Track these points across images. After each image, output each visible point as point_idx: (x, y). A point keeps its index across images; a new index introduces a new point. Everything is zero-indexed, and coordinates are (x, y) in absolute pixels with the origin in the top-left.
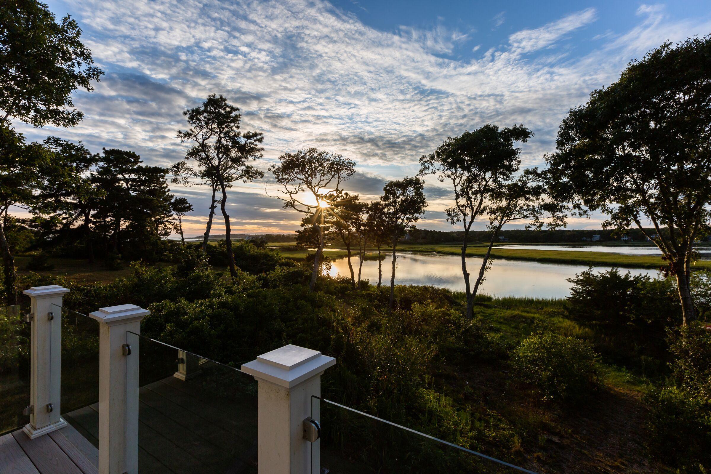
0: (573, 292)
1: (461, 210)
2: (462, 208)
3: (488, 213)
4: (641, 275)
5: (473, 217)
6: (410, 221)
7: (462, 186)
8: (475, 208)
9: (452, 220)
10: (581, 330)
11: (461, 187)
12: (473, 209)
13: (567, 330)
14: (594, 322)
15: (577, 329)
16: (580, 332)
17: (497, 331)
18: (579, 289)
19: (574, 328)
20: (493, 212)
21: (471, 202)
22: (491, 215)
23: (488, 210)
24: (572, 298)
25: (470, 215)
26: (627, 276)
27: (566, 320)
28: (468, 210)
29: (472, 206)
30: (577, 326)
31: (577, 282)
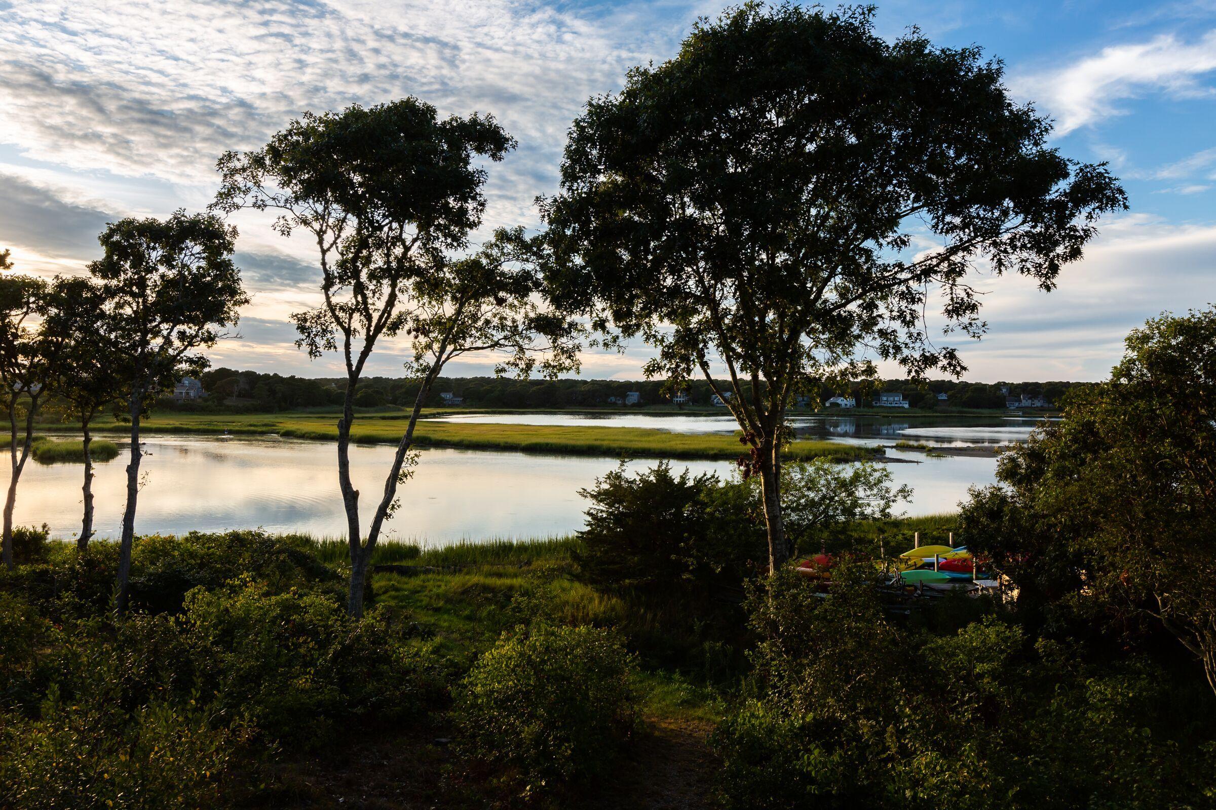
0: (589, 519)
1: (337, 319)
2: (341, 314)
3: (409, 332)
4: (705, 475)
5: (370, 340)
6: (191, 344)
7: (342, 254)
8: (376, 316)
9: (313, 344)
10: (604, 603)
11: (339, 257)
12: (369, 318)
13: (578, 606)
14: (627, 581)
15: (596, 602)
16: (602, 609)
17: (427, 633)
18: (602, 511)
19: (591, 600)
20: (421, 328)
21: (365, 298)
22: (416, 337)
23: (410, 324)
24: (589, 532)
26: (683, 478)
27: (577, 584)
28: (357, 322)
29: (366, 309)
30: (596, 595)
31: (599, 496)
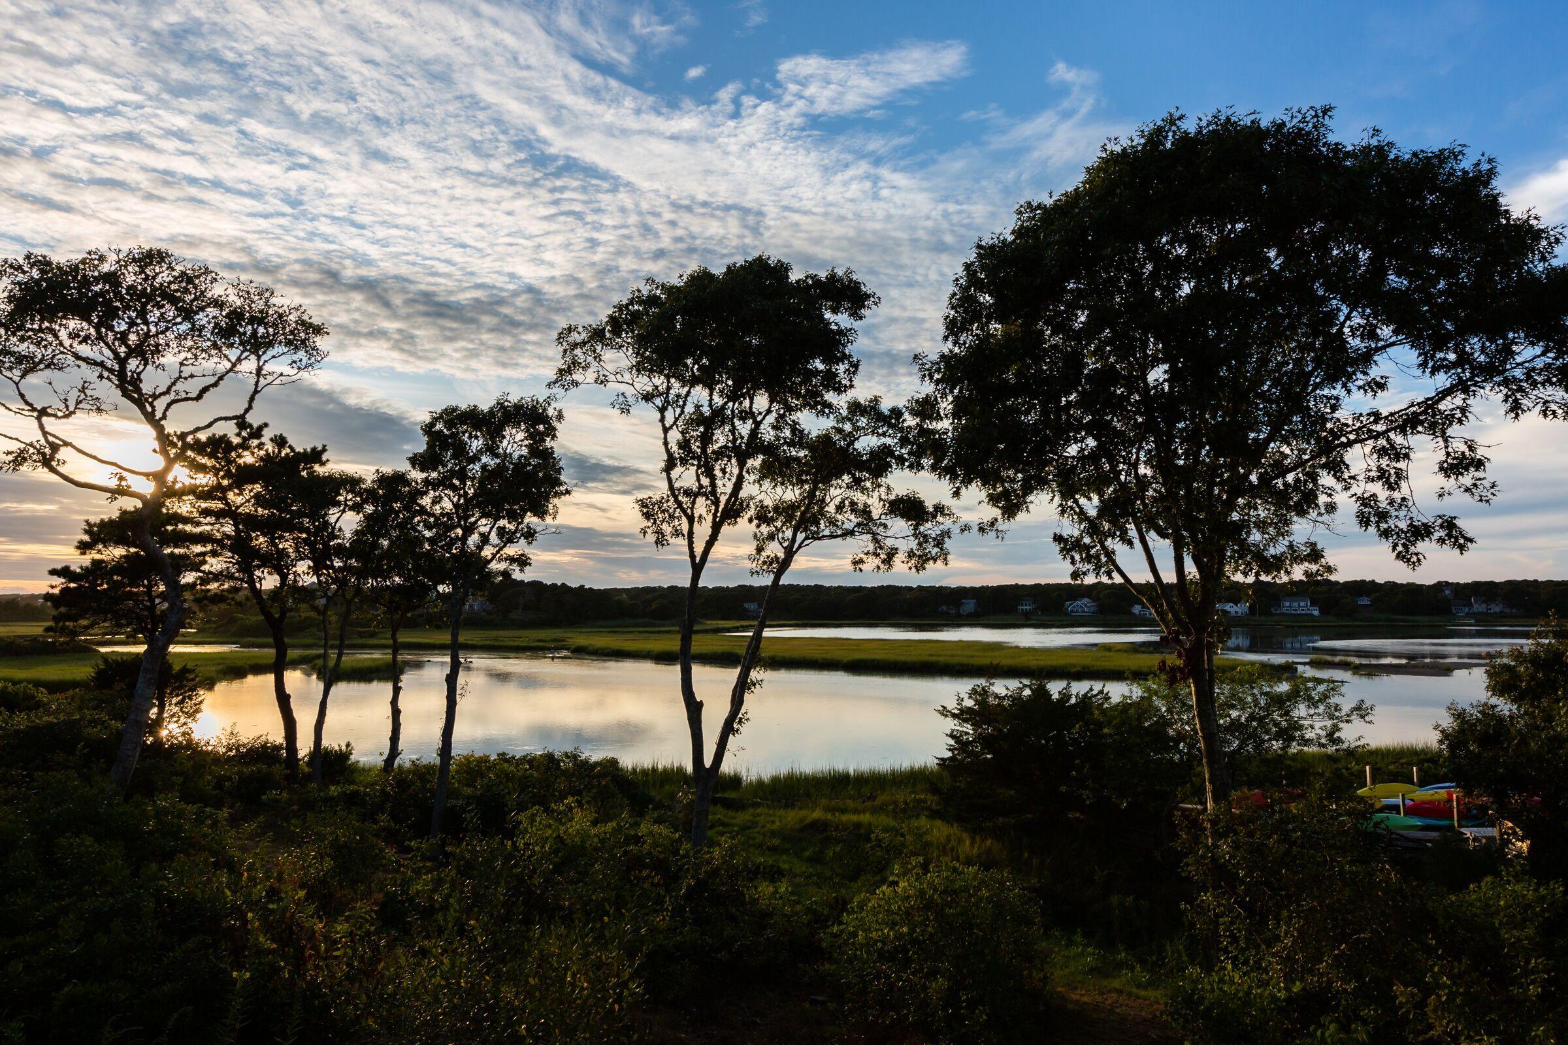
0: (952, 742)
1: (679, 505)
2: (683, 499)
3: (750, 521)
4: (1091, 689)
5: (716, 528)
6: (511, 541)
7: (682, 433)
8: (723, 500)
9: (659, 532)
10: (976, 846)
11: (680, 436)
12: (716, 503)
13: (944, 848)
14: (1001, 819)
15: (968, 843)
16: (975, 851)
18: (967, 733)
19: (960, 841)
20: (762, 517)
21: (713, 478)
22: (758, 526)
23: (752, 512)
24: (950, 759)
25: (710, 518)
26: (1065, 696)
27: (938, 823)
28: (701, 506)
29: (713, 492)
30: (965, 836)
31: (963, 715)
